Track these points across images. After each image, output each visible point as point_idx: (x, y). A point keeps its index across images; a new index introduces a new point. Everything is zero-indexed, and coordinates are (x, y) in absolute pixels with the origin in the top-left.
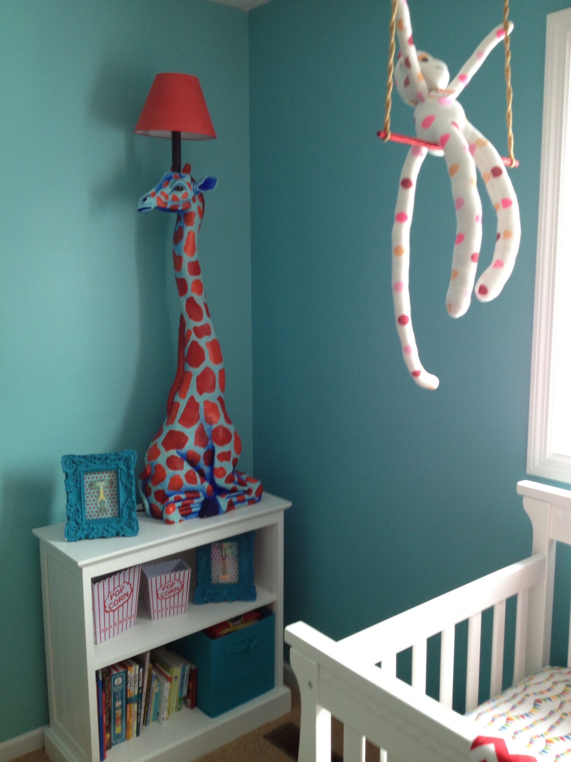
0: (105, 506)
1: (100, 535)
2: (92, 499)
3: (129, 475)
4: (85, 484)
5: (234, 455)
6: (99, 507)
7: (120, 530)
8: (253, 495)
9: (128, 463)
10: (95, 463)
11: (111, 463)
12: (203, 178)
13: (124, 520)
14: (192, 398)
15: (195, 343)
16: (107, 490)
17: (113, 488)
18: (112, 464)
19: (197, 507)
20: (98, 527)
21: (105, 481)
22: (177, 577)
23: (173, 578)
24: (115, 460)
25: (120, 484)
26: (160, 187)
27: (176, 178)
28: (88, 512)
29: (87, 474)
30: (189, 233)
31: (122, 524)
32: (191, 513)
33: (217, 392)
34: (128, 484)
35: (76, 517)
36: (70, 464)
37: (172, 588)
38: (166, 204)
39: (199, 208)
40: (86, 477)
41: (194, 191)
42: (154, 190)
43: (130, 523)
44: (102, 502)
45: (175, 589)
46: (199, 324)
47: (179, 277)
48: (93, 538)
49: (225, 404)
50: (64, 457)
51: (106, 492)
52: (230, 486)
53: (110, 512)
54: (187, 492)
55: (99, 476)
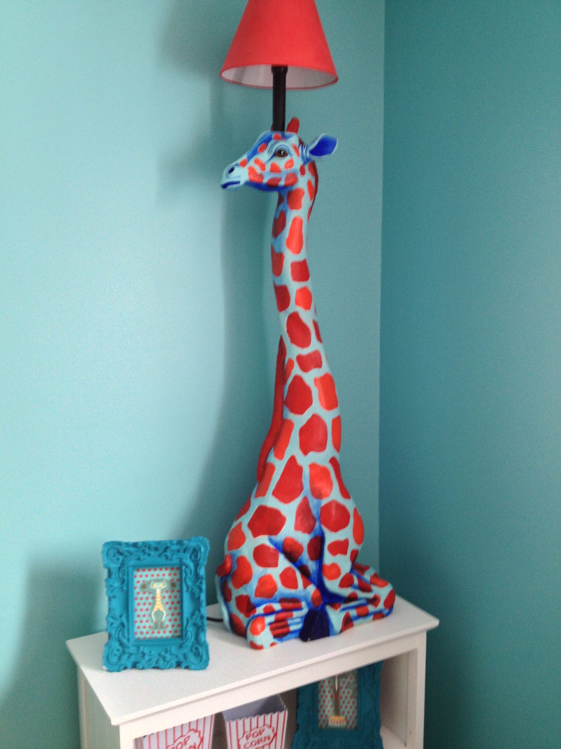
0: (162, 619)
1: (154, 665)
2: (145, 608)
3: (197, 577)
4: (136, 584)
5: (352, 546)
6: (154, 621)
7: (182, 658)
8: (381, 606)
9: (196, 557)
10: (149, 555)
11: (172, 555)
12: (317, 138)
13: (189, 644)
14: (293, 459)
15: (298, 379)
16: (167, 595)
17: (175, 593)
18: (174, 557)
19: (297, 623)
20: (150, 652)
21: (164, 581)
22: (268, 722)
23: (261, 724)
24: (178, 551)
25: (185, 589)
26: (255, 153)
27: (278, 139)
28: (139, 627)
29: (138, 571)
30: (295, 220)
31: (185, 650)
32: (289, 632)
33: (330, 451)
34: (196, 590)
35: (121, 634)
36: (114, 556)
37: (259, 737)
38: (261, 176)
39: (309, 183)
40: (138, 574)
41: (303, 157)
42: (245, 157)
43: (197, 649)
44: (159, 613)
45: (265, 738)
46: (305, 352)
47: (278, 284)
48: (143, 668)
49: (342, 468)
50: (107, 544)
51: (164, 597)
52: (346, 592)
53: (170, 628)
54: (282, 601)
55: (156, 573)
